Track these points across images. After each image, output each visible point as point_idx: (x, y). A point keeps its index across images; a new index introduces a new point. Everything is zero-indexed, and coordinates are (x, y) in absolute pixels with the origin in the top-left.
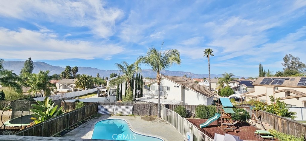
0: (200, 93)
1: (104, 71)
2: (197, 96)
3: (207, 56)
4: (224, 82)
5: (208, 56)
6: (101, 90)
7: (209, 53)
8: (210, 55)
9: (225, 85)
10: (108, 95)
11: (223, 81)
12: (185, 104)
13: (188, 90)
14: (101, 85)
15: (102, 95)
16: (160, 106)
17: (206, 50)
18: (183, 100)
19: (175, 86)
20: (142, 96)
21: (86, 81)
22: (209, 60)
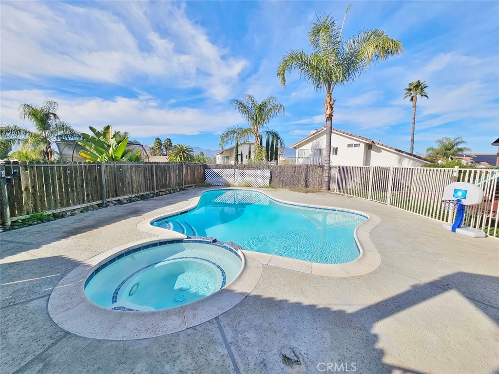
3: (412, 99)
4: (438, 156)
8: (418, 95)
13: (379, 150)
17: (411, 84)
21: (184, 155)
22: (415, 106)
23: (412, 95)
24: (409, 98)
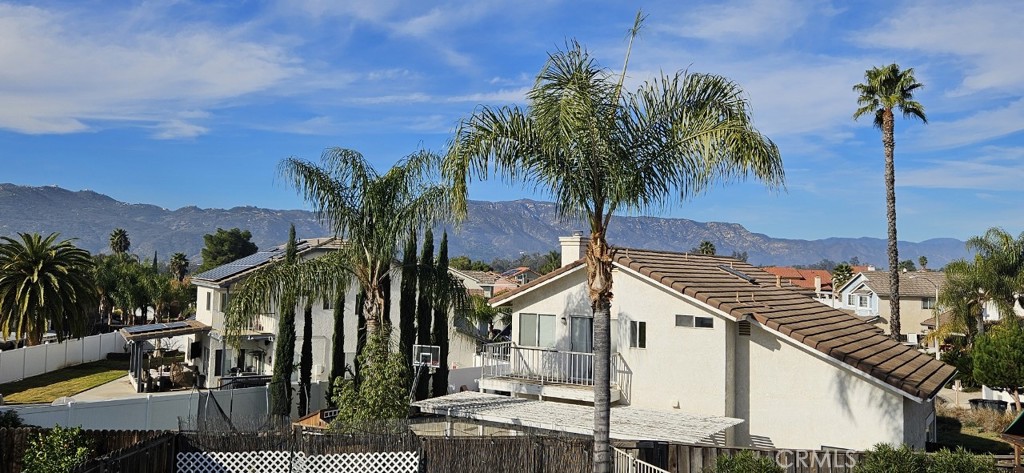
0: (859, 363)
1: (154, 211)
2: (835, 387)
3: (879, 120)
4: (981, 291)
5: (886, 118)
6: (152, 342)
7: (893, 97)
8: (897, 112)
9: (992, 312)
10: (203, 378)
11: (977, 286)
12: (749, 438)
13: (772, 343)
14: (145, 311)
15: (162, 379)
16: (609, 451)
17: (873, 75)
18: (736, 416)
19: (681, 320)
20: (441, 389)
22: (891, 144)
23: (880, 107)
24: (871, 116)
